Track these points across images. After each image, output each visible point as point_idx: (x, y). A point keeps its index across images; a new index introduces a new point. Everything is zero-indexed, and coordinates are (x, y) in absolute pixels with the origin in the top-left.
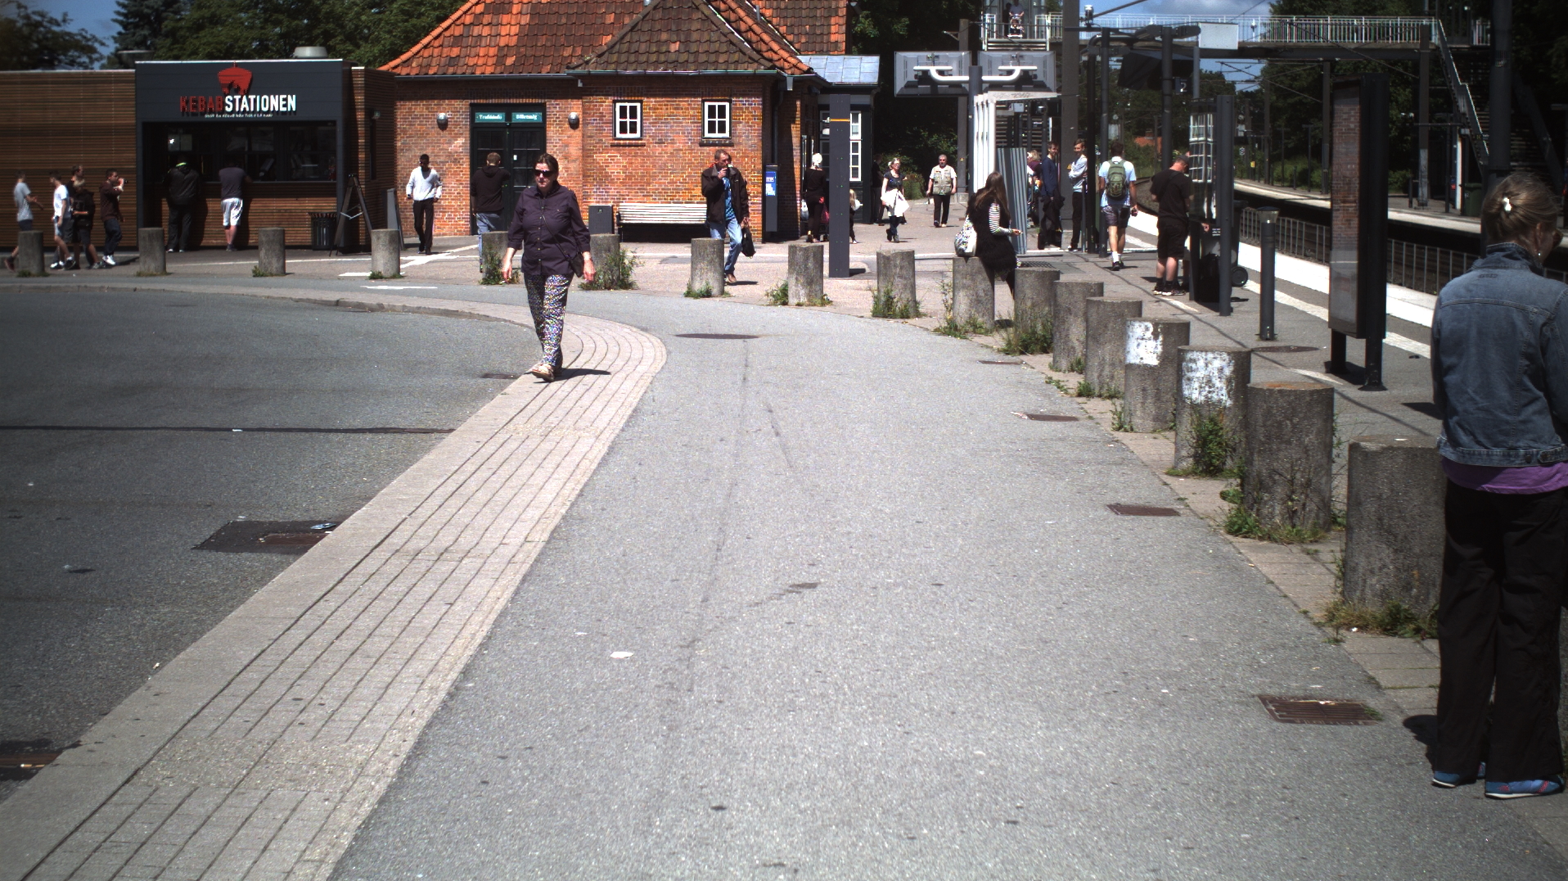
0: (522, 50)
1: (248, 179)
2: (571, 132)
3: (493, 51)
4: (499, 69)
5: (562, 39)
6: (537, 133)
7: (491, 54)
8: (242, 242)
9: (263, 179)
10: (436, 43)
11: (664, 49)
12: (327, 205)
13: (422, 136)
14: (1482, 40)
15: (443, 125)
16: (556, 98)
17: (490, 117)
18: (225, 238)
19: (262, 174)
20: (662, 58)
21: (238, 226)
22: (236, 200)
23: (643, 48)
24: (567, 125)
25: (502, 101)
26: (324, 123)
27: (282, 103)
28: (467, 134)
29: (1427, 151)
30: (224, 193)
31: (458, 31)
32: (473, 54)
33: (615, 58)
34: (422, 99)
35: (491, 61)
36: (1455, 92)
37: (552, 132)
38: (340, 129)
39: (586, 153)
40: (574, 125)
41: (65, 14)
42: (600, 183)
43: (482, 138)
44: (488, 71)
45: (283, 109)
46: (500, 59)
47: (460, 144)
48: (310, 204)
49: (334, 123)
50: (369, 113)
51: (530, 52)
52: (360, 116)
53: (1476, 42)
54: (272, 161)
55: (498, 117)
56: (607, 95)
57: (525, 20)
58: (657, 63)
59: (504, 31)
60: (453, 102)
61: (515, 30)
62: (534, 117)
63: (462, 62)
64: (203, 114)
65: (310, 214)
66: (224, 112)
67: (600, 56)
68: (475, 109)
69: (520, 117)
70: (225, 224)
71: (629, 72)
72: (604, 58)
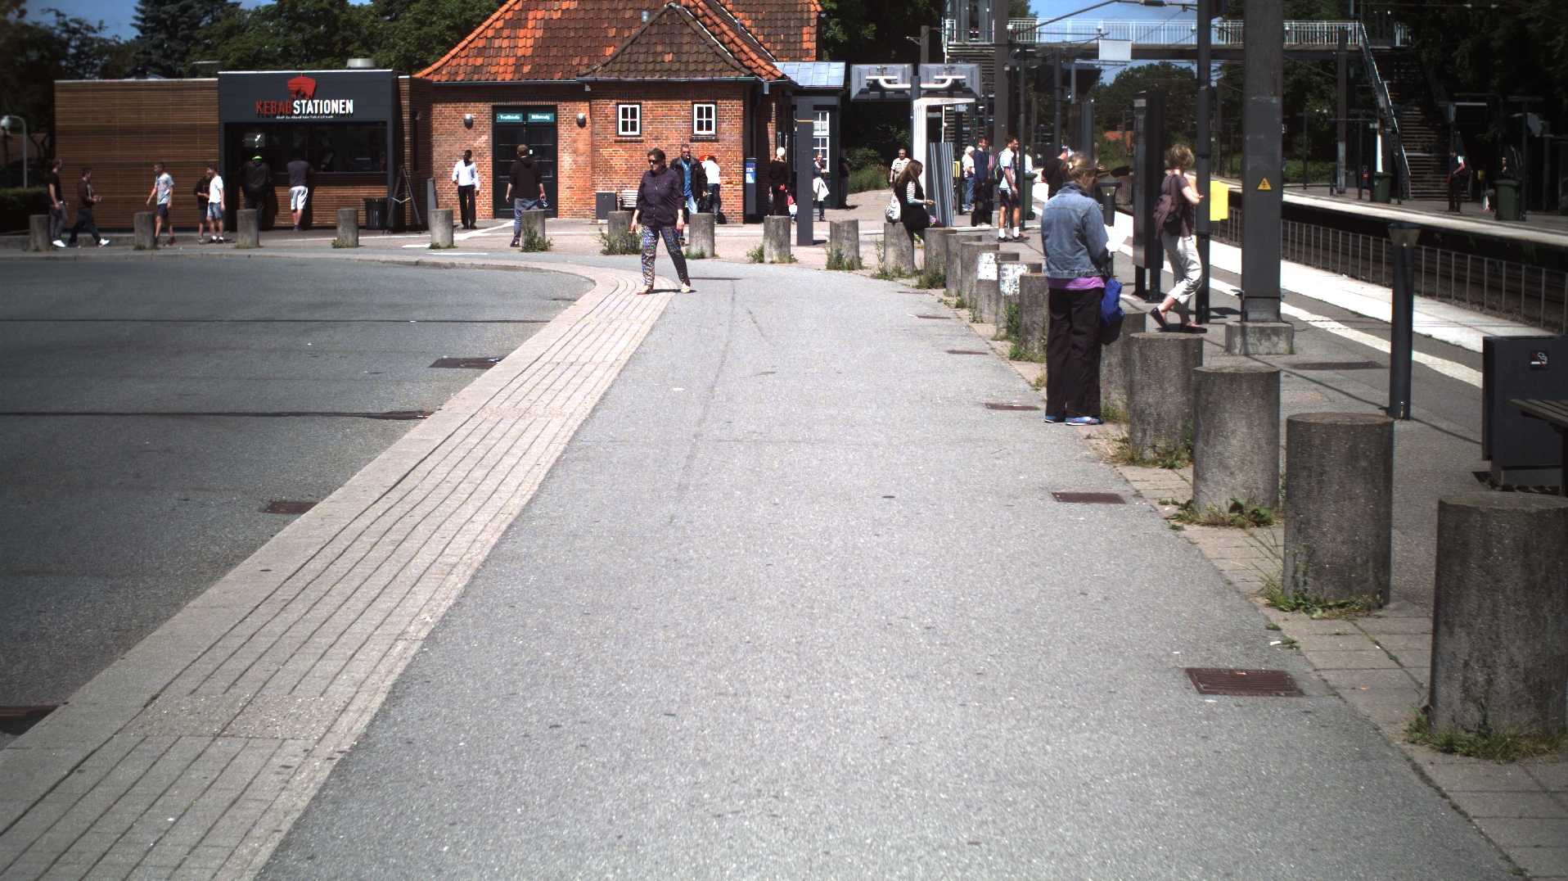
0: (537, 59)
1: (312, 170)
2: (579, 130)
3: (511, 61)
4: (517, 76)
5: (571, 51)
6: (551, 129)
7: (510, 63)
8: (307, 224)
9: (324, 170)
10: (463, 54)
11: (659, 59)
12: (379, 192)
13: (451, 134)
14: (1403, 41)
15: (469, 124)
16: (566, 101)
17: (509, 117)
18: (292, 220)
19: (323, 166)
20: (658, 67)
21: (303, 210)
22: (302, 188)
23: (642, 58)
24: (575, 124)
25: (520, 104)
26: (376, 123)
27: (342, 106)
28: (490, 132)
29: (1344, 144)
30: (292, 181)
31: (481, 43)
32: (494, 63)
33: (618, 67)
34: (450, 101)
35: (510, 69)
36: (1376, 89)
37: (564, 132)
38: (390, 128)
39: (594, 148)
40: (582, 124)
41: (101, 22)
42: (606, 173)
43: (503, 137)
44: (508, 77)
45: (342, 112)
46: (518, 67)
47: (483, 141)
48: (364, 192)
49: (385, 123)
50: (413, 115)
51: (543, 62)
52: (406, 117)
53: (1398, 44)
54: (332, 155)
55: (517, 117)
56: (611, 98)
57: (539, 33)
58: (653, 72)
59: (521, 43)
60: (477, 104)
61: (530, 42)
62: (547, 117)
63: (485, 70)
64: (275, 116)
65: (365, 199)
66: (292, 114)
67: (605, 65)
68: (496, 110)
69: (535, 117)
70: (293, 208)
71: (630, 79)
72: (609, 67)
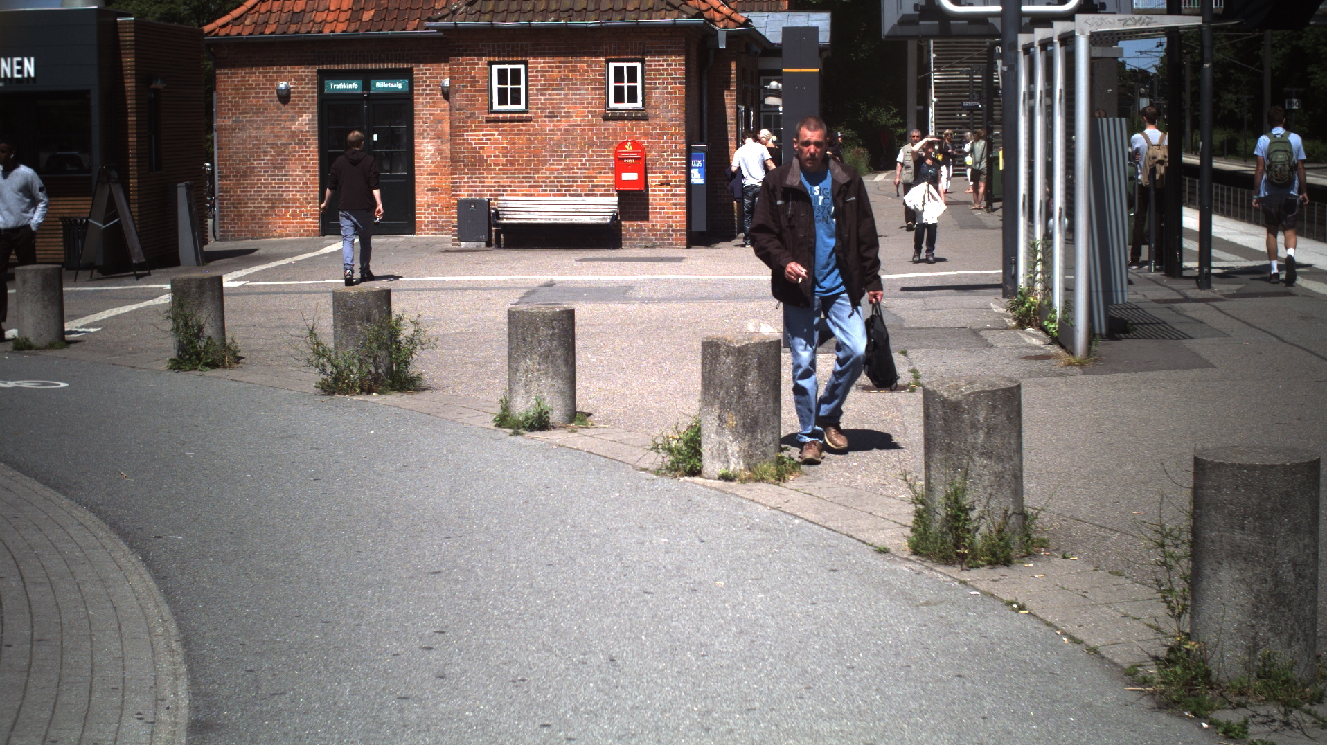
0: (384, 1)
2: (443, 103)
3: (346, 4)
4: (353, 26)
6: (402, 107)
12: (85, 208)
13: (258, 112)
15: (284, 97)
16: (425, 62)
17: (342, 86)
20: (554, 5)
24: (440, 96)
25: (358, 66)
27: (16, 67)
28: (315, 108)
32: (321, 8)
33: (490, 5)
34: (257, 65)
35: (343, 17)
37: (422, 106)
38: (96, 101)
39: (456, 132)
42: (473, 170)
43: (333, 113)
44: (340, 28)
45: (16, 76)
46: (356, 13)
47: (306, 121)
49: (88, 92)
50: (144, 79)
51: (392, 5)
52: (130, 84)
56: (480, 55)
58: (546, 12)
60: (296, 68)
62: (399, 85)
63: (307, 17)
67: (471, 4)
68: (324, 76)
69: (381, 85)
71: (509, 24)
72: (476, 7)
